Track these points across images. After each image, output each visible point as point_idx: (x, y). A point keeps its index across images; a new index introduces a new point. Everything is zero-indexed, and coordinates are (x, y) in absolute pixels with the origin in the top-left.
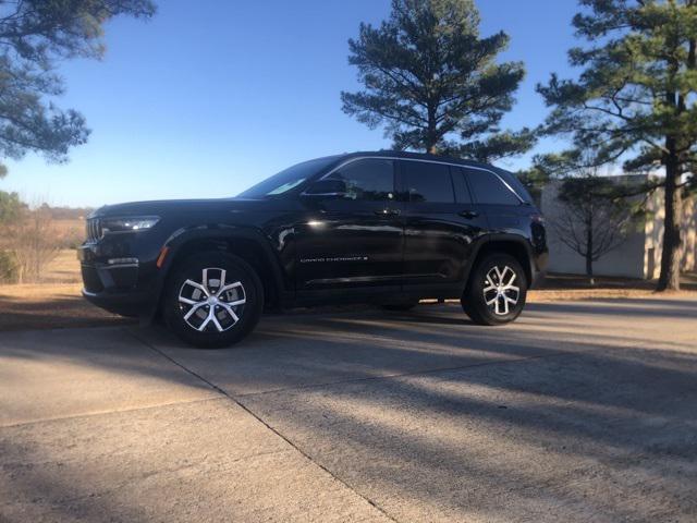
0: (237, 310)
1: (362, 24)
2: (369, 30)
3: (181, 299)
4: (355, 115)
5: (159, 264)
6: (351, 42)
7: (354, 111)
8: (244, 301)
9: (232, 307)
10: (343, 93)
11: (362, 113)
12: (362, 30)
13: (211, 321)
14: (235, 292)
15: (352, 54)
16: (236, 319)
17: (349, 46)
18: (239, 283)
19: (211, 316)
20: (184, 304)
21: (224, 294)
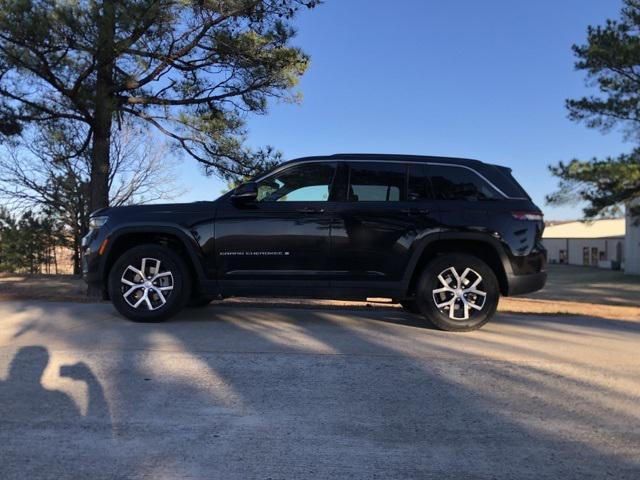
0: (166, 294)
1: (589, 28)
2: (599, 31)
3: (123, 280)
4: (583, 120)
5: (101, 252)
6: (576, 48)
7: (582, 117)
8: (171, 287)
9: (162, 292)
10: (567, 101)
11: (591, 118)
12: (590, 33)
13: (144, 301)
14: (166, 280)
15: (579, 60)
16: (164, 301)
17: (573, 52)
18: (169, 273)
19: (145, 297)
20: (126, 285)
21: (157, 280)
